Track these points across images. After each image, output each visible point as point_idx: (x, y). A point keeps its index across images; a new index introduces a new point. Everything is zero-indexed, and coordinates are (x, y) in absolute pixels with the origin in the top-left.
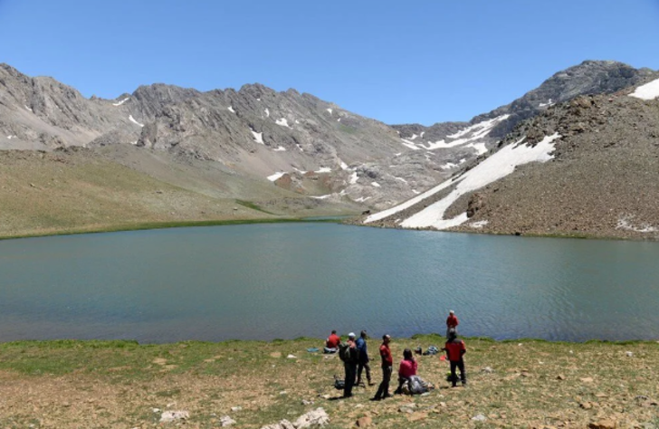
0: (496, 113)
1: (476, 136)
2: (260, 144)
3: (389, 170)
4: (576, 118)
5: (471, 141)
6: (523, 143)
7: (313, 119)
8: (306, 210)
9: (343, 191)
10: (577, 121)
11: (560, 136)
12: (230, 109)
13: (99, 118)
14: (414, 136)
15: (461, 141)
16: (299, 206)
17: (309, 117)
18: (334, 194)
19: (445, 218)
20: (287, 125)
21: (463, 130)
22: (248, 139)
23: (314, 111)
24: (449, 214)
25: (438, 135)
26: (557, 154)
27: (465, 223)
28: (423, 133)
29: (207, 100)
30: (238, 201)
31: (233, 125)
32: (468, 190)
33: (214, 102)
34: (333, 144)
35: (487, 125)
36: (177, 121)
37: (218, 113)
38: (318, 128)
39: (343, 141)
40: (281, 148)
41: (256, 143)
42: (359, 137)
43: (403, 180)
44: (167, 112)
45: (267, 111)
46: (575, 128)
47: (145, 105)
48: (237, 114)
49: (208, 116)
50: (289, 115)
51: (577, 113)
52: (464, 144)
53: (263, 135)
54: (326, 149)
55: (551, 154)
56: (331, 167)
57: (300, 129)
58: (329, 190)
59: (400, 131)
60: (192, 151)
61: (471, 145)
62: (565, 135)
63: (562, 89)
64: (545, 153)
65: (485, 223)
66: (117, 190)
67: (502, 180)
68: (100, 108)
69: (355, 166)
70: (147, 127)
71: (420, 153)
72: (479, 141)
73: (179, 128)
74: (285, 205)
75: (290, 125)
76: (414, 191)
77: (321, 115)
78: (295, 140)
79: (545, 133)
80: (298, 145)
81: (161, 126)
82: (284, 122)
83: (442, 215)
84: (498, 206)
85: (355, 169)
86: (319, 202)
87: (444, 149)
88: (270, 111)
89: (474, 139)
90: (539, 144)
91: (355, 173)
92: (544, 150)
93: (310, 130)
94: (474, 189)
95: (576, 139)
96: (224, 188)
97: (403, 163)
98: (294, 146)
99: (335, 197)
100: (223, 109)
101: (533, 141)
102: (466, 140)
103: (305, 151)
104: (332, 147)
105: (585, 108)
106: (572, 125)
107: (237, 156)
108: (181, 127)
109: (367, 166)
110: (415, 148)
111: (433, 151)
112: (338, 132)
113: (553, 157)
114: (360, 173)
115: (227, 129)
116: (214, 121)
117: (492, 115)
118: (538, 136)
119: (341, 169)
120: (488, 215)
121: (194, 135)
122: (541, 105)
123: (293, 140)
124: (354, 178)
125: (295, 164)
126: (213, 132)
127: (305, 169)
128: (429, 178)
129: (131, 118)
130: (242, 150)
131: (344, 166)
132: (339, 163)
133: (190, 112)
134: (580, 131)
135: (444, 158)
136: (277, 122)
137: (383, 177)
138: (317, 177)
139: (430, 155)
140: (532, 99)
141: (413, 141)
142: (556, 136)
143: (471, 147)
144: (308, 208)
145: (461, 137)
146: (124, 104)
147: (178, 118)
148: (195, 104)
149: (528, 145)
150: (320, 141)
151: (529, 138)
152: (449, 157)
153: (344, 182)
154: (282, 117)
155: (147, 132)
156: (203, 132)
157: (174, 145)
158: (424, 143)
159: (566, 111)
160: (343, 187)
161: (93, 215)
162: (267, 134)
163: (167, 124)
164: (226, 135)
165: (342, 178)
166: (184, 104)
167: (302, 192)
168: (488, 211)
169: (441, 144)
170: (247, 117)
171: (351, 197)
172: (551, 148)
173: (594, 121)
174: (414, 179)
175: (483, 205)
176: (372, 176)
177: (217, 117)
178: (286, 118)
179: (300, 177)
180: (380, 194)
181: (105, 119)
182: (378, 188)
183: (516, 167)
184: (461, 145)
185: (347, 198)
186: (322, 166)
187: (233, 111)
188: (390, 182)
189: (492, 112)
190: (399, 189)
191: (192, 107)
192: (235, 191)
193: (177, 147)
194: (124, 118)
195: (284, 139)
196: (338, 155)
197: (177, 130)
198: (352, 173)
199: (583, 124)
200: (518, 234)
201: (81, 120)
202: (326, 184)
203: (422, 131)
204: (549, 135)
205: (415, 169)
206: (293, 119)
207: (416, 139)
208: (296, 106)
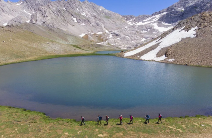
0: (161, 12)
1: (154, 20)
2: (76, 22)
3: (123, 33)
4: (204, 21)
5: (152, 22)
6: (183, 29)
7: (95, 13)
8: (96, 49)
9: (107, 41)
10: (204, 23)
11: (198, 28)
12: (64, 8)
13: (12, 10)
14: (131, 20)
15: (148, 22)
16: (94, 47)
17: (93, 12)
18: (104, 42)
19: (157, 57)
20: (85, 15)
21: (149, 18)
22: (72, 21)
23: (95, 9)
24: (159, 55)
25: (140, 20)
26: (197, 35)
27: (165, 59)
28: (134, 19)
29: (55, 4)
30: (73, 45)
31: (66, 15)
32: (164, 46)
33: (58, 5)
34: (102, 23)
35: (158, 16)
36: (44, 13)
37: (60, 10)
38: (97, 17)
39: (106, 21)
40: (84, 24)
41: (74, 22)
42: (111, 20)
43: (128, 37)
44: (40, 9)
45: (78, 9)
46: (203, 25)
47: (29, 5)
48: (67, 10)
49: (56, 11)
50: (86, 11)
51: (204, 19)
52: (149, 24)
53: (77, 19)
54: (100, 25)
55: (195, 35)
56: (102, 32)
57: (90, 17)
58: (102, 40)
59: (126, 18)
60: (51, 25)
61: (152, 24)
62: (200, 28)
63: (187, 3)
64: (192, 34)
65: (173, 60)
66: (33, 43)
67: (177, 44)
68: (12, 6)
69: (111, 31)
70: (33, 15)
71: (134, 27)
72: (154, 22)
73: (45, 16)
74: (89, 47)
75: (87, 15)
76: (132, 41)
77: (97, 11)
78: (89, 21)
79: (192, 26)
80: (90, 23)
81: (38, 15)
82: (84, 14)
83: (156, 55)
84: (177, 54)
85: (111, 32)
86: (100, 45)
87: (142, 25)
88: (79, 9)
89: (153, 21)
90: (190, 30)
91: (111, 34)
92: (192, 33)
93: (94, 17)
94: (166, 46)
95: (204, 30)
96: (67, 40)
97: (128, 31)
98: (88, 23)
99: (105, 44)
100: (61, 8)
101: (187, 29)
102: (150, 22)
103: (92, 25)
104: (102, 24)
105: (207, 17)
106: (202, 24)
107: (68, 27)
108: (46, 15)
109: (115, 32)
110: (132, 25)
111: (138, 26)
112: (104, 18)
113: (195, 36)
114: (113, 34)
115: (64, 17)
116: (58, 13)
117: (160, 13)
118: (190, 28)
119: (106, 33)
120: (173, 57)
121: (52, 19)
122: (179, 9)
123: (88, 21)
124: (111, 36)
125: (89, 30)
126: (58, 17)
127: (93, 32)
128: (137, 36)
129: (24, 10)
130: (69, 25)
131: (107, 31)
132: (105, 30)
133: (49, 9)
134: (205, 26)
135: (142, 29)
136: (82, 14)
137: (121, 36)
138: (97, 35)
139: (137, 27)
140: (175, 6)
141: (131, 22)
142: (196, 28)
143: (152, 25)
144: (97, 48)
145: (148, 21)
146: (21, 5)
147: (45, 12)
148: (51, 6)
149: (185, 31)
150: (98, 22)
151: (186, 28)
152: (144, 28)
153: (107, 37)
154: (84, 12)
155: (33, 17)
156: (55, 17)
157: (44, 22)
158: (135, 23)
159: (200, 18)
160: (107, 40)
161: (29, 53)
162: (78, 19)
163: (41, 14)
164: (63, 19)
165: (106, 36)
166: (46, 6)
167: (93, 41)
168: (174, 55)
169: (140, 23)
170: (70, 12)
171: (110, 43)
172: (195, 32)
173: (211, 23)
174: (132, 37)
175: (171, 53)
176: (117, 35)
177: (60, 11)
178: (85, 12)
179: (91, 36)
180: (121, 42)
181: (14, 11)
182: (120, 40)
183: (182, 39)
184: (148, 24)
185: (108, 44)
186: (99, 31)
187: (65, 9)
188: (124, 38)
189: (160, 11)
190: (127, 40)
191: (50, 7)
192: (71, 41)
193: (45, 23)
194: (22, 11)
195: (85, 21)
196: (105, 27)
197: (45, 17)
198: (110, 34)
199: (207, 24)
200: (186, 65)
201: (5, 10)
202: (100, 38)
203: (134, 18)
204: (193, 27)
205: (132, 33)
206: (88, 13)
207: (132, 21)
208: (88, 7)
